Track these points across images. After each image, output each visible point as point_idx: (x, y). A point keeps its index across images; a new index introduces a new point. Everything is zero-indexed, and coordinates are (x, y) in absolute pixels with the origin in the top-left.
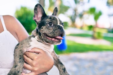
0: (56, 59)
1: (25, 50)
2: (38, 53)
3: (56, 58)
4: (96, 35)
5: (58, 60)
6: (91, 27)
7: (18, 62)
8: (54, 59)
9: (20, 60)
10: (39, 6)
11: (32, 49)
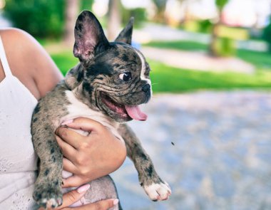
0: (130, 143)
1: (56, 124)
2: (90, 131)
3: (129, 140)
4: (218, 46)
5: (136, 145)
6: (205, 25)
7: (49, 161)
8: (127, 143)
9: (53, 154)
10: (87, 17)
11: (74, 120)
